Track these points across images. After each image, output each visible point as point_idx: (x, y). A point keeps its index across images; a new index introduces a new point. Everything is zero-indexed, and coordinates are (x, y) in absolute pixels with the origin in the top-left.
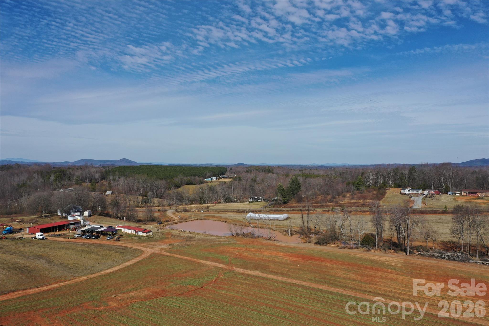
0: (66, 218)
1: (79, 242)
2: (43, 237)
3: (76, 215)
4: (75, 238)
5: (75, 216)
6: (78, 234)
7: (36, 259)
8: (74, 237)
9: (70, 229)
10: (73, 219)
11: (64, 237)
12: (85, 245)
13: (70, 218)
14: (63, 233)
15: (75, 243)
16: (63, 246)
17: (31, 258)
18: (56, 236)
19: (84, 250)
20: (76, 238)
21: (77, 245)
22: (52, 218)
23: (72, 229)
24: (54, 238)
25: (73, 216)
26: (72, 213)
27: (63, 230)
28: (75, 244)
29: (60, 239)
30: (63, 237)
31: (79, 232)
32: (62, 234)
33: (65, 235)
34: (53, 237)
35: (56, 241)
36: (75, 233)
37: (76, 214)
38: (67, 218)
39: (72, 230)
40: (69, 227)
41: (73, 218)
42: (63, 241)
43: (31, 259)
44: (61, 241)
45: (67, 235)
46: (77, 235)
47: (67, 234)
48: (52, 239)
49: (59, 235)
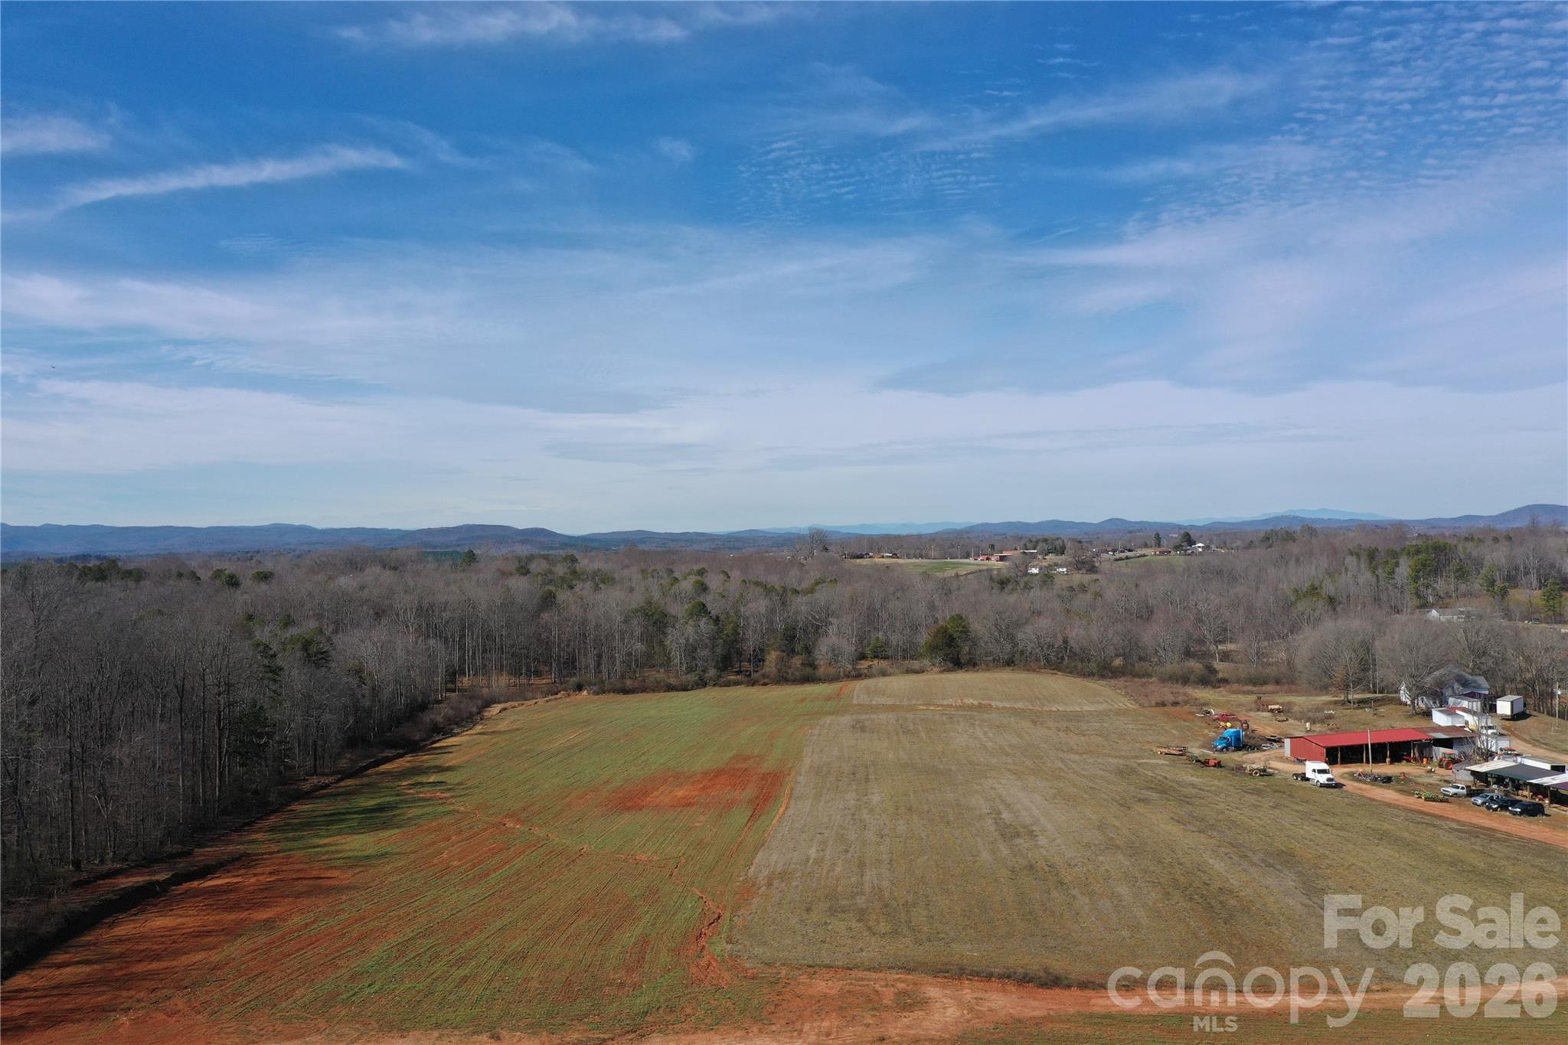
0: (1428, 714)
1: (1453, 820)
2: (1329, 780)
3: (1464, 710)
4: (1445, 799)
5: (1458, 712)
6: (1458, 787)
7: (1269, 865)
8: (1441, 797)
9: (1434, 759)
10: (1450, 724)
11: (1406, 788)
12: (1473, 840)
13: (1440, 719)
14: (1404, 773)
15: (1437, 822)
16: (1386, 826)
17: (1255, 859)
18: (1376, 780)
19: (1462, 861)
20: (1446, 801)
21: (1439, 832)
22: (1381, 710)
23: (1441, 760)
24: (1369, 786)
25: (1451, 712)
26: (1451, 701)
27: (1408, 761)
28: (1434, 826)
29: (1388, 794)
30: (1399, 787)
31: (1462, 777)
32: (1397, 777)
33: (1410, 780)
34: (1365, 782)
35: (1374, 800)
36: (1447, 778)
37: (1465, 704)
38: (1431, 715)
39: (1441, 766)
40: (1431, 751)
41: (1450, 719)
42: (1396, 807)
43: (1254, 864)
44: (1389, 805)
45: (1417, 783)
46: (1452, 791)
47: (1420, 776)
48: (1361, 789)
49: (1388, 780)
